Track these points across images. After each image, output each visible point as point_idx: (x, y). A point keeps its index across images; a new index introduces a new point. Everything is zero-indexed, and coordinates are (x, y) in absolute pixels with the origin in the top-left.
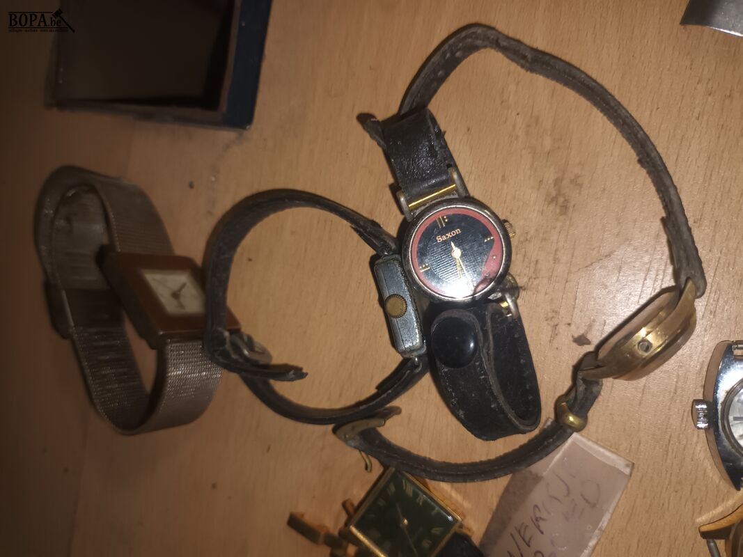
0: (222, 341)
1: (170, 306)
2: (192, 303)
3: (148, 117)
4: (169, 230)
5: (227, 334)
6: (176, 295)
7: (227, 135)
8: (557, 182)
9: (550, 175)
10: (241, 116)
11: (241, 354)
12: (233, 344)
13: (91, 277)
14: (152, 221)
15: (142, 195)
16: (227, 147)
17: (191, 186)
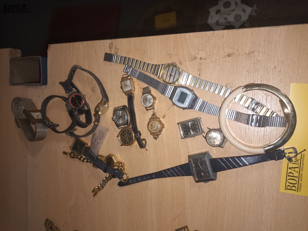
0: (46, 123)
1: (36, 118)
2: (40, 117)
3: (30, 85)
4: (36, 106)
5: (47, 121)
6: (37, 116)
7: (44, 87)
8: (92, 87)
9: (91, 86)
10: (45, 83)
11: (49, 124)
12: (48, 123)
13: (24, 117)
14: (33, 104)
15: (31, 100)
16: (44, 89)
17: (39, 97)
